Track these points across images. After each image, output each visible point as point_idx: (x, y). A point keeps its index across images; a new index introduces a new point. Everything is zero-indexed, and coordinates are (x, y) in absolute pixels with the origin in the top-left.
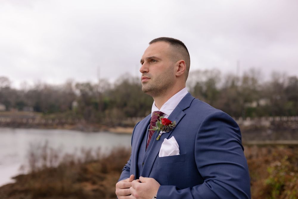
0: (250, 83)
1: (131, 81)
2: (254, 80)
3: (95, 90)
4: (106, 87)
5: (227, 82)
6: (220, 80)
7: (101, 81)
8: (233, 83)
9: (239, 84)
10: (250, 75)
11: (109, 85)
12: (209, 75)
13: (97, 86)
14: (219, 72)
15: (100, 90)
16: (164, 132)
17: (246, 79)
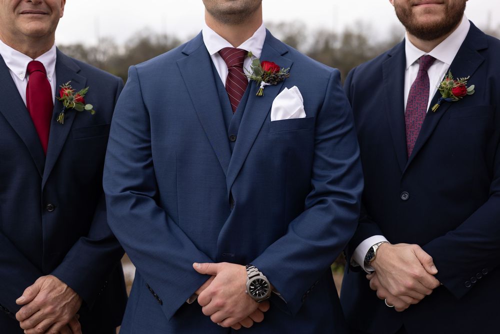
0: (355, 43)
1: (153, 41)
2: (362, 40)
3: (91, 57)
4: (111, 52)
5: (317, 42)
6: (304, 38)
7: (102, 40)
8: (327, 43)
9: (337, 45)
10: (355, 31)
11: (116, 48)
12: (287, 30)
13: (94, 50)
14: (304, 26)
15: (101, 57)
16: (267, 84)
17: (348, 37)
